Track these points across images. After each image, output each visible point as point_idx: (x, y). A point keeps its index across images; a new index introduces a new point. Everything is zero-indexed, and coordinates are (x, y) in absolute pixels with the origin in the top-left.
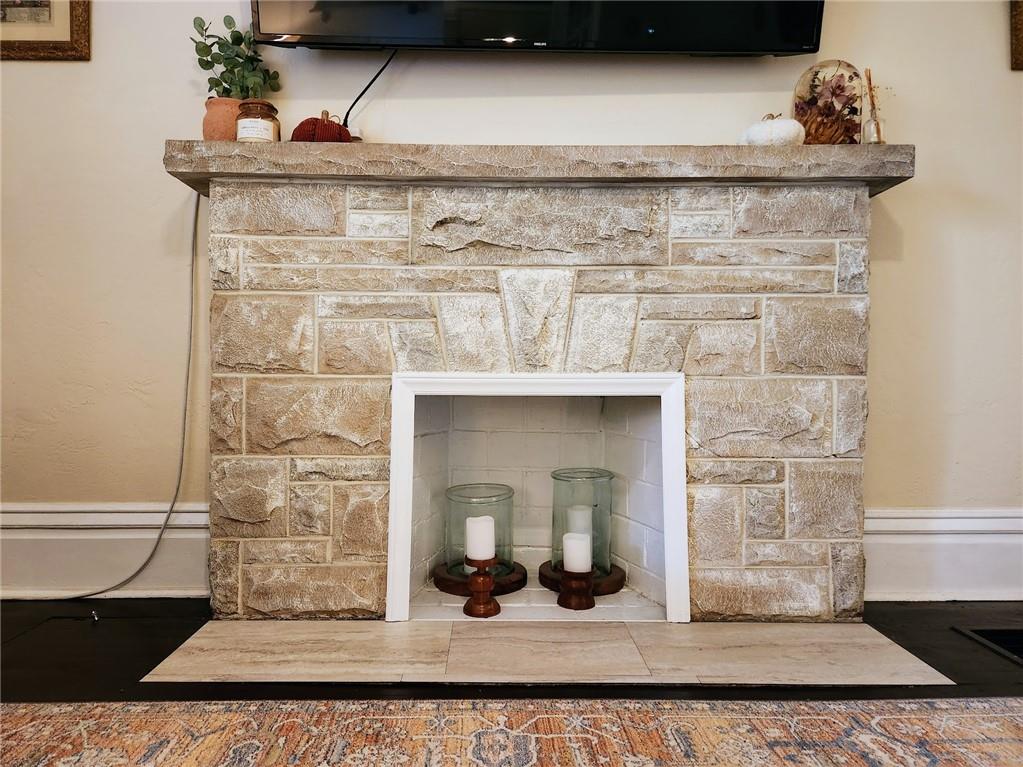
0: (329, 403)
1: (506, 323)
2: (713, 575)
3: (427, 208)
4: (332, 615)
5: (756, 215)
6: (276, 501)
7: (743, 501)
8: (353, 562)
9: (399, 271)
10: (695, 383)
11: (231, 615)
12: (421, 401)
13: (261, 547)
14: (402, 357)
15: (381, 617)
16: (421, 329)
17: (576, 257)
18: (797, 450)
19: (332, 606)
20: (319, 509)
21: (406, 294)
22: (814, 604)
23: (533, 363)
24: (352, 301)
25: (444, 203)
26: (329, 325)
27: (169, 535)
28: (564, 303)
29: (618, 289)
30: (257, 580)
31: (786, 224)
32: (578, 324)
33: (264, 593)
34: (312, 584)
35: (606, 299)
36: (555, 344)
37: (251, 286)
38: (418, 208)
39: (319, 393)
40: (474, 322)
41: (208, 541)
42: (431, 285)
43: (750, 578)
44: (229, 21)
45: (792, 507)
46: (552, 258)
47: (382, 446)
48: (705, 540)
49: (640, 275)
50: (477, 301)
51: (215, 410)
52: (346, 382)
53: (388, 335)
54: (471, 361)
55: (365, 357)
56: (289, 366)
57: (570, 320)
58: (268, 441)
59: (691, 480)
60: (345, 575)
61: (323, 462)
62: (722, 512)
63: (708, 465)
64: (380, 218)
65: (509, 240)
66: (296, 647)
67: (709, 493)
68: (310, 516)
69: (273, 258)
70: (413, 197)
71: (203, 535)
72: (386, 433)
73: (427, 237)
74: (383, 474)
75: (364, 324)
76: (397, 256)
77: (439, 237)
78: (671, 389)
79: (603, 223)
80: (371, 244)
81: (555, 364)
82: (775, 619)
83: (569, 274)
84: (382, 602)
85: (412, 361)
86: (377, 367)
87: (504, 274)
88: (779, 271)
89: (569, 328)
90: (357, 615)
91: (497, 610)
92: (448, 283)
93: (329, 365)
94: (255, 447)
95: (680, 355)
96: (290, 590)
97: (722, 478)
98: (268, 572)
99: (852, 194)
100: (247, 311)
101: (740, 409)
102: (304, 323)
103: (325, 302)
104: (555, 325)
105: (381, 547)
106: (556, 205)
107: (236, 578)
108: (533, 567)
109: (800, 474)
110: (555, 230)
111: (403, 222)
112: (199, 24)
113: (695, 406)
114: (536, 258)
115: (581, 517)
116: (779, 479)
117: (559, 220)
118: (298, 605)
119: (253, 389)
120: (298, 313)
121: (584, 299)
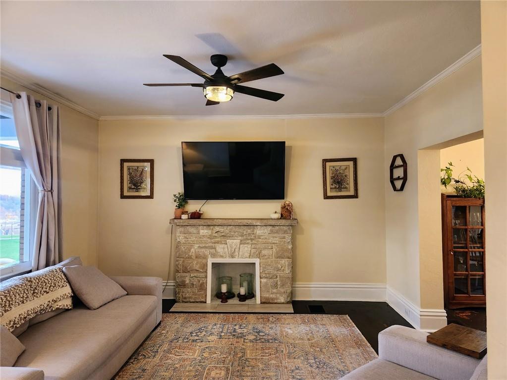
0: (197, 264)
1: (228, 250)
2: (265, 295)
3: (214, 229)
4: (197, 302)
5: (272, 231)
6: (187, 282)
7: (270, 282)
8: (201, 293)
9: (209, 240)
10: (261, 260)
11: (179, 302)
12: (213, 264)
13: (184, 290)
14: (209, 256)
15: (206, 302)
16: (213, 251)
17: (240, 238)
18: (280, 273)
19: (197, 301)
20: (195, 283)
21: (210, 244)
22: (282, 301)
23: (233, 257)
24: (201, 246)
25: (217, 229)
26: (197, 250)
27: (167, 287)
28: (238, 246)
29: (248, 244)
30: (184, 296)
31: (277, 232)
32: (241, 250)
33: (185, 298)
34: (194, 297)
35: (246, 245)
36: (237, 253)
37: (183, 243)
38: (212, 229)
39: (195, 262)
40: (222, 250)
41: (175, 289)
42: (215, 243)
43: (271, 296)
44: (179, 193)
45: (279, 283)
46: (236, 238)
47: (206, 272)
48: (263, 289)
49: (252, 241)
50: (223, 246)
51: (177, 265)
52: (200, 260)
53: (207, 252)
54: (222, 257)
55: (203, 256)
56: (190, 257)
57: (239, 249)
58: (186, 271)
59: (261, 278)
60: (199, 295)
61: (195, 275)
62: (266, 284)
63: (264, 275)
64: (206, 231)
65: (228, 235)
66: (191, 307)
67: (264, 280)
68: (193, 284)
69: (187, 238)
70: (211, 227)
71: (173, 287)
72: (207, 270)
73: (214, 235)
74: (206, 277)
75: (203, 250)
76: (209, 238)
77: (216, 235)
78: (257, 261)
79: (245, 232)
80: (204, 236)
81: (237, 257)
82: (275, 303)
83: (239, 241)
84: (206, 300)
85: (211, 256)
86: (205, 257)
87: (228, 241)
88: (276, 240)
89: (239, 250)
90: (202, 302)
91: (227, 302)
92: (218, 242)
93: (197, 257)
94: (184, 272)
95: (259, 256)
96: (190, 298)
97: (267, 278)
98: (186, 294)
99: (288, 227)
100: (183, 248)
101: (269, 265)
102: (193, 250)
103: (196, 246)
104: (236, 250)
105: (206, 290)
106: (237, 229)
107: (180, 296)
108: (236, 293)
109: (280, 277)
110: (236, 233)
111: (210, 232)
112: (175, 195)
113: (261, 265)
114: (233, 238)
115: (245, 284)
116: (277, 277)
117: (237, 231)
118: (191, 301)
119: (183, 262)
120: (191, 248)
121: (242, 245)
